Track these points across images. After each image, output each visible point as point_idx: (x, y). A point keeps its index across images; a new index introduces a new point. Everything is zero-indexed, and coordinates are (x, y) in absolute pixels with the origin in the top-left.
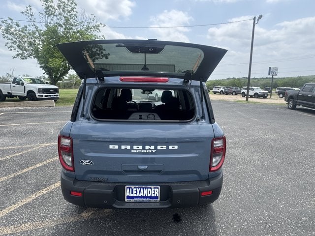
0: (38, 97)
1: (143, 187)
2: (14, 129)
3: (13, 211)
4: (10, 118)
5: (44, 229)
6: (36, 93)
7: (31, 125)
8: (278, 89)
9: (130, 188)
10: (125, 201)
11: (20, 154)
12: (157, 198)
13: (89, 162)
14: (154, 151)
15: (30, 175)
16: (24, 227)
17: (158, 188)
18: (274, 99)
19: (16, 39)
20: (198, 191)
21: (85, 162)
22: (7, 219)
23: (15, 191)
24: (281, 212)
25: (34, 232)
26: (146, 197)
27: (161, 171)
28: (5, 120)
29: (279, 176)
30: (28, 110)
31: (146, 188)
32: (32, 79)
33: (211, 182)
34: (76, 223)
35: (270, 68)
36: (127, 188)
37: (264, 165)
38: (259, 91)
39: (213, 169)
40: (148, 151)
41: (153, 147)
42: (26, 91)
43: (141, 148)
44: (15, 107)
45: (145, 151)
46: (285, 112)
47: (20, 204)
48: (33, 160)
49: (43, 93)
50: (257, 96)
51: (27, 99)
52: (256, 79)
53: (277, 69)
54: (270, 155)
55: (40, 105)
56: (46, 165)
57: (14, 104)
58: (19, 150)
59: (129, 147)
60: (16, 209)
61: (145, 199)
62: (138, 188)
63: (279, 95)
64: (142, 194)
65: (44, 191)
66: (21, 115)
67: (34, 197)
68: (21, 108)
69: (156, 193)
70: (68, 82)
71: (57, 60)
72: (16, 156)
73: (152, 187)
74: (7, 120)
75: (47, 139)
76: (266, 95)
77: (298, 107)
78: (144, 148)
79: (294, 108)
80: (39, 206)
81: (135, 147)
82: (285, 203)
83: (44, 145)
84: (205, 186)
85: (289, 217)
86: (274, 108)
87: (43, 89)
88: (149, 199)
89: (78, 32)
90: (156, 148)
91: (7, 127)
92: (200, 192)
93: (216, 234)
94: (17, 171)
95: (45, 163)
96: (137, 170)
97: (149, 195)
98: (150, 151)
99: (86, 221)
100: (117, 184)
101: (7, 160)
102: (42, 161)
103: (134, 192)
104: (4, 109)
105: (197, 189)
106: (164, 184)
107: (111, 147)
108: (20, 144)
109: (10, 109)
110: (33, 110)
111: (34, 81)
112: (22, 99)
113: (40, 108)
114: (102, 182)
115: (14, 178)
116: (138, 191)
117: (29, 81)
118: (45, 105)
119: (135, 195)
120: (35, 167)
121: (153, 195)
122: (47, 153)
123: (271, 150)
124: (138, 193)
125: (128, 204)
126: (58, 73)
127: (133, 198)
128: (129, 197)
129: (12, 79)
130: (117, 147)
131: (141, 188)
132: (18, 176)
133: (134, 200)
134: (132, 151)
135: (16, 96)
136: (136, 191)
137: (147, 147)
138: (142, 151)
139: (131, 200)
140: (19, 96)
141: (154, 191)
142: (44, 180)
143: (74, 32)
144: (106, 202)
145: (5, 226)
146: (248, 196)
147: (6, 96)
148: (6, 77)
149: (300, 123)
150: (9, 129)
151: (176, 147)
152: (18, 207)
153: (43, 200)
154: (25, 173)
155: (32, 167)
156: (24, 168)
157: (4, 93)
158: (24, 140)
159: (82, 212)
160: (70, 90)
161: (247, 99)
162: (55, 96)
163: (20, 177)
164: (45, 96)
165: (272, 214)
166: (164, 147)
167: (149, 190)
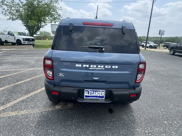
0: (23, 43)
1: (95, 90)
2: (10, 60)
3: (15, 104)
4: (7, 54)
5: (34, 114)
6: (22, 41)
7: (20, 59)
8: (163, 44)
9: (87, 91)
10: (84, 98)
11: (15, 74)
12: (103, 97)
13: (63, 74)
14: (103, 69)
15: (23, 85)
16: (22, 112)
17: (104, 91)
18: (161, 49)
19: (8, 8)
20: (129, 94)
21: (61, 74)
22: (12, 108)
23: (15, 93)
24: (171, 109)
25: (29, 115)
26: (96, 97)
27: (106, 81)
28: (5, 56)
29: (168, 90)
30: (18, 51)
31: (97, 91)
32: (19, 33)
33: (136, 89)
34: (52, 111)
35: (160, 30)
36: (86, 91)
37: (159, 84)
38: (152, 44)
39: (137, 81)
40: (99, 69)
41: (102, 67)
42: (16, 40)
43: (96, 67)
44: (10, 48)
45: (98, 69)
46: (168, 56)
47: (19, 100)
48: (24, 77)
49: (26, 41)
50: (151, 47)
51: (16, 44)
52: (150, 37)
53: (164, 31)
54: (162, 79)
55: (25, 48)
56: (31, 80)
57: (9, 47)
58: (15, 72)
59: (88, 66)
60: (17, 103)
61: (96, 98)
62: (92, 91)
63: (164, 47)
64: (94, 95)
65: (32, 94)
66: (14, 53)
67: (26, 97)
68: (13, 49)
69: (103, 94)
70: (39, 36)
71: (34, 21)
72: (14, 75)
73: (101, 91)
74: (6, 55)
75: (30, 66)
76: (156, 47)
77: (176, 54)
78: (97, 67)
79: (173, 54)
80: (30, 101)
81: (92, 66)
82: (173, 105)
83: (29, 69)
84: (132, 91)
85: (176, 113)
86: (162, 54)
87: (26, 39)
88: (98, 98)
89: (46, 4)
90: (104, 67)
91: (6, 59)
92: (130, 95)
93: (134, 120)
94: (15, 83)
95: (30, 79)
96: (92, 80)
97: (99, 95)
98: (101, 69)
99: (58, 111)
100: (79, 88)
101: (8, 76)
102: (29, 78)
103: (90, 93)
104: (4, 49)
105: (128, 93)
106: (108, 89)
107: (77, 65)
108: (15, 68)
109: (7, 49)
110: (21, 51)
111: (20, 34)
112: (13, 44)
113: (24, 50)
114: (70, 87)
115: (14, 86)
116: (92, 93)
117: (17, 34)
118: (27, 48)
119: (90, 95)
120: (25, 81)
121: (101, 96)
122: (32, 74)
123: (162, 77)
124: (92, 94)
125: (86, 100)
126: (34, 30)
127: (89, 96)
128: (86, 96)
129: (6, 33)
130: (80, 66)
131: (94, 91)
132: (16, 85)
133: (89, 98)
134: (90, 68)
135: (10, 43)
136: (91, 93)
137: (99, 66)
138: (96, 69)
139: (88, 98)
140: (11, 43)
141: (102, 93)
142: (31, 88)
143: (43, 4)
144: (73, 98)
145: (12, 111)
146: (151, 101)
147: (4, 42)
148: (3, 32)
149: (178, 63)
150: (7, 60)
151: (117, 67)
152: (18, 101)
153: (32, 99)
154: (20, 84)
155: (24, 81)
156: (19, 81)
157: (3, 41)
158: (17, 67)
159: (55, 105)
160: (41, 41)
161: (145, 49)
162: (32, 43)
163: (17, 86)
164: (27, 43)
165: (166, 111)
166: (110, 67)
167: (99, 92)
